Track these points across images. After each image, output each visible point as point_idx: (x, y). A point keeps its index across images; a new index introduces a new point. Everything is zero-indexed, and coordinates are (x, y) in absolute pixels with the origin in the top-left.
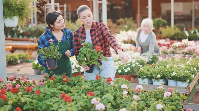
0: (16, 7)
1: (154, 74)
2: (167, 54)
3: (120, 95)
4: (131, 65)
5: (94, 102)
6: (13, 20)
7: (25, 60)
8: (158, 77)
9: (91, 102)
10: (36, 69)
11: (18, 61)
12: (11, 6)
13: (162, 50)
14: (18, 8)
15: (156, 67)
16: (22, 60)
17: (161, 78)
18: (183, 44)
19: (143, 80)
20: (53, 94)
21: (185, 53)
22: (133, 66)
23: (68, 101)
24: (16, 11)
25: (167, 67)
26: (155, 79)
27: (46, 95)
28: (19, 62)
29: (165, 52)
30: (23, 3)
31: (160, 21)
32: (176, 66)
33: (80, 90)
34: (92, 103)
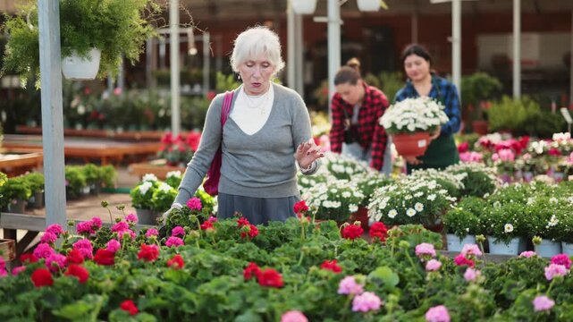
0: (97, 20)
1: (494, 222)
2: (514, 171)
3: (417, 273)
4: (425, 196)
5: (348, 289)
6: (89, 59)
7: (104, 185)
8: (507, 230)
9: (337, 288)
10: (144, 207)
11: (83, 187)
12: (84, 18)
13: (499, 161)
14: (103, 26)
15: (495, 204)
16: (93, 187)
17: (513, 234)
18: (555, 145)
19: (461, 239)
20: (220, 270)
21: (566, 171)
22: (432, 197)
23: (273, 286)
24: (98, 32)
25: (529, 203)
26: (497, 236)
27: (200, 272)
28: (87, 190)
29: (506, 165)
30: (116, 10)
31: (482, 81)
32: (556, 201)
33: (298, 259)
34: (341, 291)
